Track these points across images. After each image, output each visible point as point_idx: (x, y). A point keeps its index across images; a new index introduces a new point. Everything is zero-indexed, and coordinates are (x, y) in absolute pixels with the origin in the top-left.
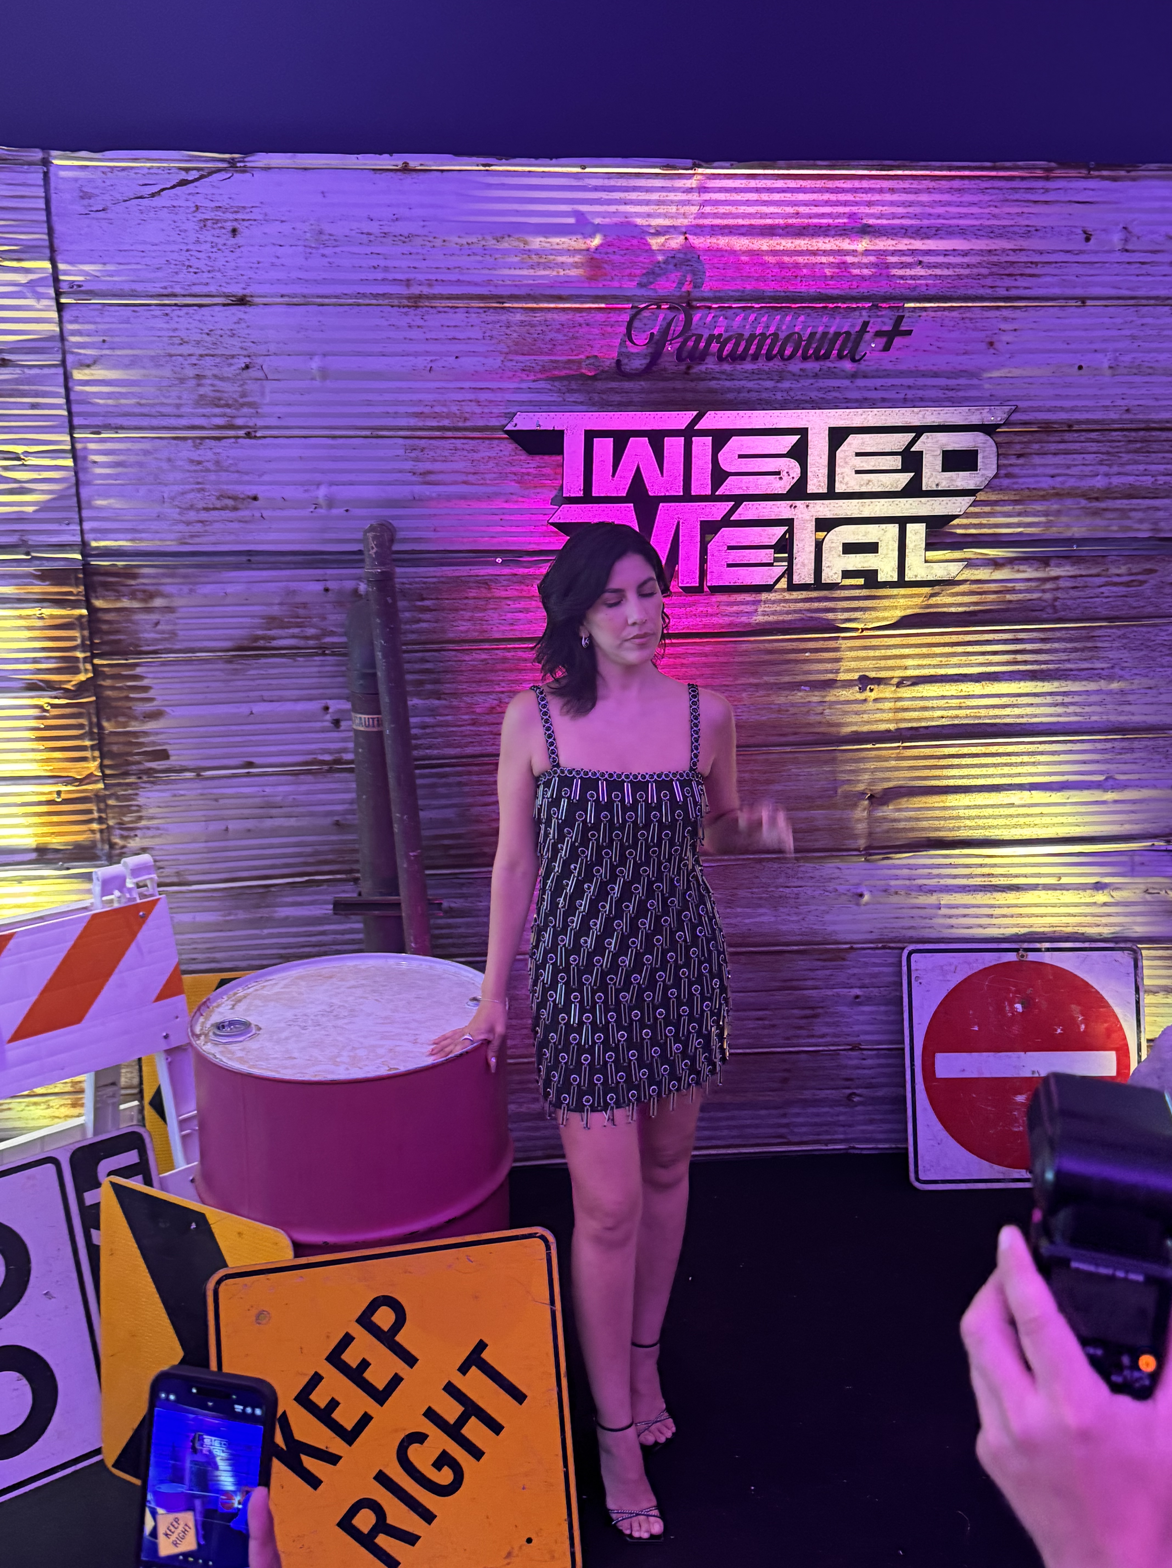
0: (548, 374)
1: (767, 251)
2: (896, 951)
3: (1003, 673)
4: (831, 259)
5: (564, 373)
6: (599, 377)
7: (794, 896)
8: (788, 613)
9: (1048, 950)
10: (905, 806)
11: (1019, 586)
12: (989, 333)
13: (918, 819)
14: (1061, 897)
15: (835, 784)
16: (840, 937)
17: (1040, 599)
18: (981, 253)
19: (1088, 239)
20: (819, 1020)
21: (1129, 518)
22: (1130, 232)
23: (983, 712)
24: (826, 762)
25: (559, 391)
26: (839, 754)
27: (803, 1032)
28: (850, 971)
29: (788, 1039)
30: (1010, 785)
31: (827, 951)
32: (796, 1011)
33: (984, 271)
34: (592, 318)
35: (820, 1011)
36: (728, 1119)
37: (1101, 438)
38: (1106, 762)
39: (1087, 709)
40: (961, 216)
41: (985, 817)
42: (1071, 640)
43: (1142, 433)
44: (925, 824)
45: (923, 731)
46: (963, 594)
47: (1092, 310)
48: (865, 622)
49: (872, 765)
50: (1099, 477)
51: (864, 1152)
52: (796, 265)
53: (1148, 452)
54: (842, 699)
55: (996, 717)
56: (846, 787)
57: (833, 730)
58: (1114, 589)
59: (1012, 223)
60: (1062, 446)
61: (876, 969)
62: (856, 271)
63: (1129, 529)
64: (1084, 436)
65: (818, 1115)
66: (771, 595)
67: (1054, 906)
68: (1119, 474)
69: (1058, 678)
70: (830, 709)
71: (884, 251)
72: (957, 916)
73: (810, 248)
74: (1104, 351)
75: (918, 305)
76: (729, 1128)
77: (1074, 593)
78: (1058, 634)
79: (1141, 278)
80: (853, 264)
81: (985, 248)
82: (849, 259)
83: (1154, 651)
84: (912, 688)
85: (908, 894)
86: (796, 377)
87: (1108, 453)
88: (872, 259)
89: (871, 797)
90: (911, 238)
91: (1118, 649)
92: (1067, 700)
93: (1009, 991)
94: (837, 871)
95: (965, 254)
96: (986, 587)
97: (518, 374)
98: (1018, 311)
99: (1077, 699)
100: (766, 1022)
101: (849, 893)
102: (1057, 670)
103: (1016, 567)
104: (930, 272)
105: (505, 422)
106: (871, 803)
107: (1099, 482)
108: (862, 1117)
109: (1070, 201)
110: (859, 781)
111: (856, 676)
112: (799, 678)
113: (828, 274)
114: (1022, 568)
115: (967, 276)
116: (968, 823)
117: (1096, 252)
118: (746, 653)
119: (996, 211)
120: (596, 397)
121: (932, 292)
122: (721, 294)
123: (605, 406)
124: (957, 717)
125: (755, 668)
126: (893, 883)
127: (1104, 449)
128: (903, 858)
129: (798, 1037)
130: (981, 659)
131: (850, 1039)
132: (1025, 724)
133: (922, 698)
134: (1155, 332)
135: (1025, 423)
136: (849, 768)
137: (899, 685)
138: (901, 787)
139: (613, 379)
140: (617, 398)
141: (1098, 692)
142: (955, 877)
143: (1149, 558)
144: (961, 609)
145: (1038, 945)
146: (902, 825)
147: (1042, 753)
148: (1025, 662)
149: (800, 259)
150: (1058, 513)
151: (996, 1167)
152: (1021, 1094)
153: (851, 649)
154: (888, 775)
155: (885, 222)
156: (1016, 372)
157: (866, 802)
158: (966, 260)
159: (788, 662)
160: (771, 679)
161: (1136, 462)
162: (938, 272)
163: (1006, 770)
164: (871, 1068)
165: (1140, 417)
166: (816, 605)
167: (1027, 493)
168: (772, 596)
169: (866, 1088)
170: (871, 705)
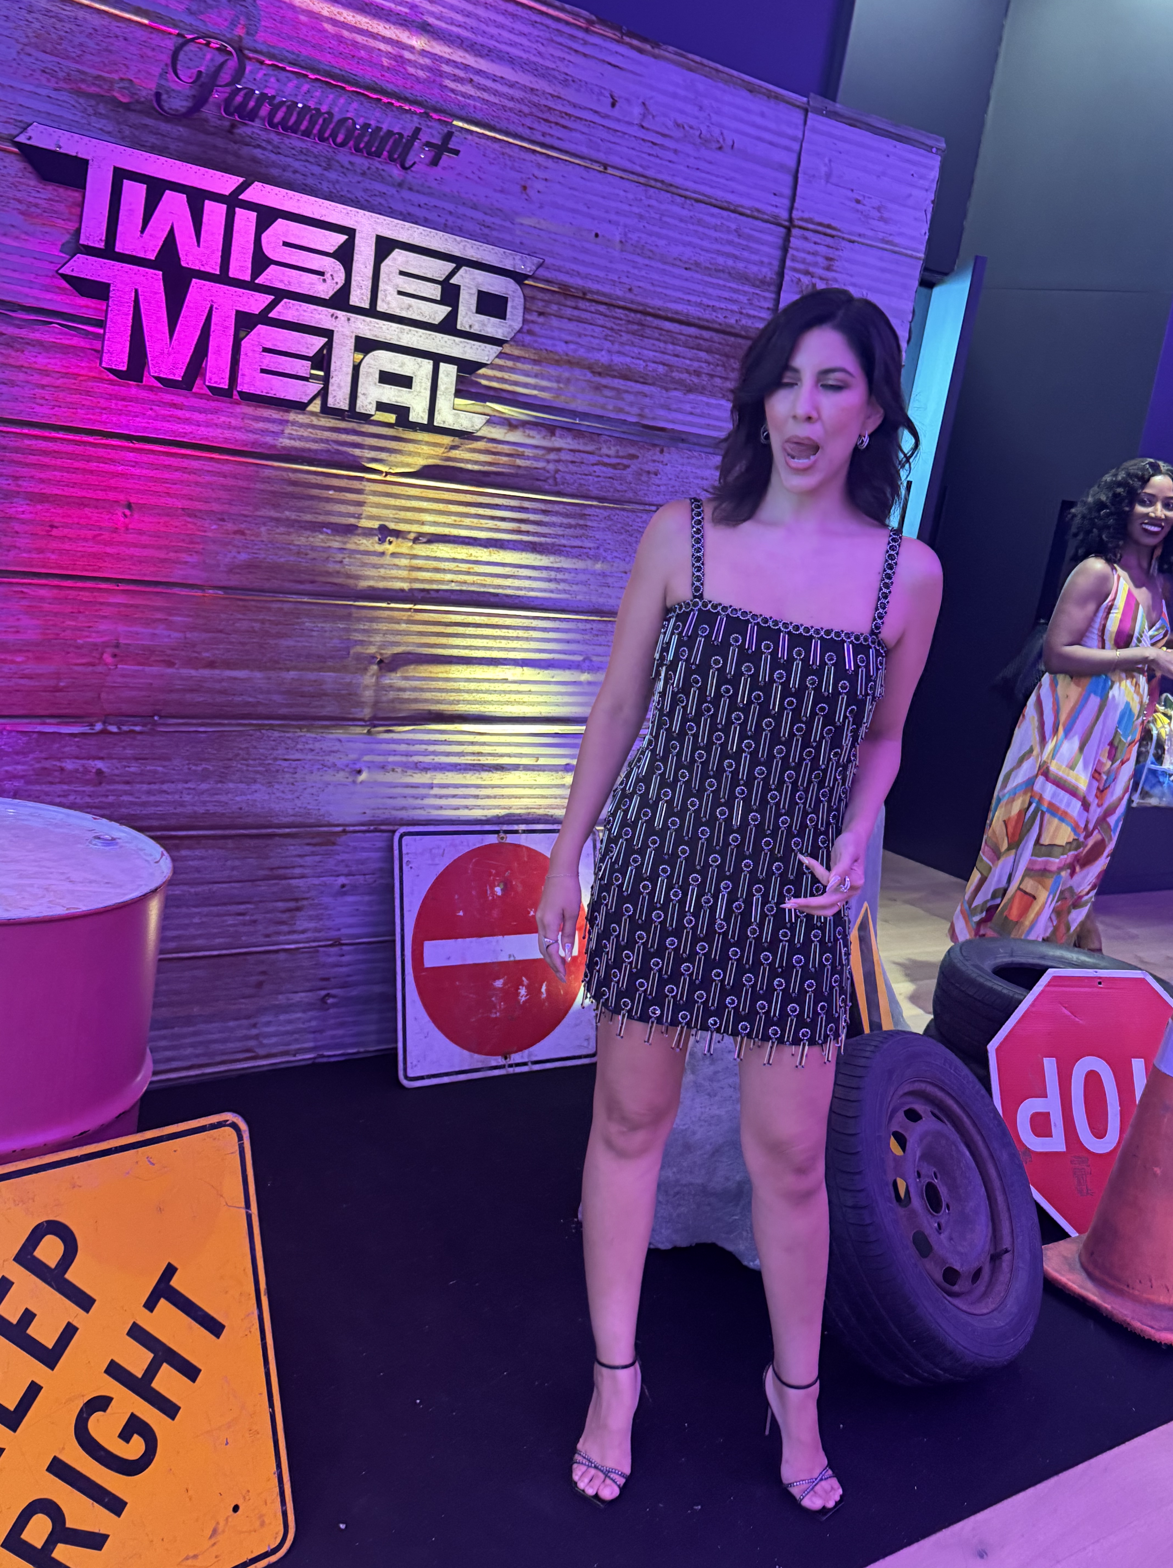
0: (74, 86)
1: (326, 18)
2: (385, 834)
3: (508, 541)
4: (389, 48)
5: (93, 89)
6: (133, 107)
7: (291, 770)
8: (315, 441)
9: (524, 832)
10: (411, 674)
11: (528, 452)
12: (524, 176)
13: (422, 690)
14: (538, 778)
15: (350, 644)
16: (333, 819)
17: (544, 469)
18: (524, 88)
19: (613, 105)
20: (302, 913)
21: (623, 399)
22: (647, 109)
23: (489, 580)
24: (342, 618)
25: (84, 111)
26: (354, 610)
27: (285, 928)
28: (339, 858)
29: (267, 936)
30: (505, 659)
31: (319, 834)
32: (280, 905)
33: (526, 110)
34: (131, 32)
35: (305, 903)
36: (195, 1034)
37: (608, 313)
38: (585, 642)
39: (575, 588)
40: (512, 44)
41: (481, 692)
42: (567, 515)
43: (639, 316)
44: (428, 695)
45: (434, 595)
46: (480, 451)
47: (611, 179)
48: (391, 465)
49: (384, 626)
50: (603, 353)
51: (332, 1060)
52: (355, 44)
53: (642, 336)
54: (362, 548)
55: (499, 587)
56: (358, 649)
57: (351, 582)
58: (604, 469)
59: (554, 66)
60: (576, 313)
61: (365, 855)
62: (411, 70)
63: (621, 410)
64: (594, 307)
65: (290, 1022)
66: (301, 416)
67: (530, 787)
68: (619, 352)
69: (554, 553)
70: (350, 557)
71: (441, 57)
72: (446, 797)
73: (370, 29)
74: (617, 224)
75: (466, 126)
76: (193, 1045)
77: (573, 468)
78: (556, 508)
79: (652, 158)
80: (409, 61)
81: (528, 84)
82: (407, 55)
83: (631, 536)
84: (427, 546)
85: (403, 772)
86: (344, 170)
87: (612, 329)
88: (427, 61)
89: (381, 661)
90: (466, 51)
91: (604, 530)
92: (560, 576)
93: (490, 874)
94: (338, 743)
95: (512, 85)
96: (500, 448)
97: (37, 74)
98: (550, 161)
99: (566, 576)
100: (247, 918)
101: (347, 769)
102: (553, 545)
103: (527, 431)
104: (479, 94)
105: (15, 132)
106: (380, 669)
107: (603, 358)
108: (332, 1021)
109: (604, 61)
110: (371, 643)
111: (375, 524)
112: (321, 518)
113: (385, 64)
114: (532, 433)
115: (511, 109)
116: (466, 696)
117: (619, 120)
118: (268, 480)
119: (542, 49)
120: (127, 131)
121: (479, 116)
122: (276, 52)
123: (137, 144)
124: (465, 583)
125: (276, 499)
126: (391, 759)
127: (609, 325)
128: (404, 732)
129: (278, 933)
130: (491, 524)
131: (333, 934)
132: (523, 597)
133: (436, 559)
134: (657, 216)
135: (548, 281)
136: (362, 627)
137: (416, 540)
138: (409, 653)
139: (148, 114)
140: (152, 139)
141: (584, 571)
142: (448, 754)
143: (633, 443)
144: (476, 468)
145: (515, 827)
146: (406, 695)
147: (534, 629)
148: (528, 533)
149: (359, 38)
150: (568, 381)
151: (476, 1056)
152: (499, 978)
153: (375, 493)
154: (398, 638)
155: (444, 25)
156: (544, 225)
157: (375, 667)
158: (511, 91)
159: (312, 498)
160: (293, 516)
161: (633, 344)
162: (486, 96)
163: (504, 644)
164: (348, 964)
165: (639, 299)
166: (344, 437)
167: (544, 353)
168: (301, 418)
169: (341, 987)
170: (387, 560)
